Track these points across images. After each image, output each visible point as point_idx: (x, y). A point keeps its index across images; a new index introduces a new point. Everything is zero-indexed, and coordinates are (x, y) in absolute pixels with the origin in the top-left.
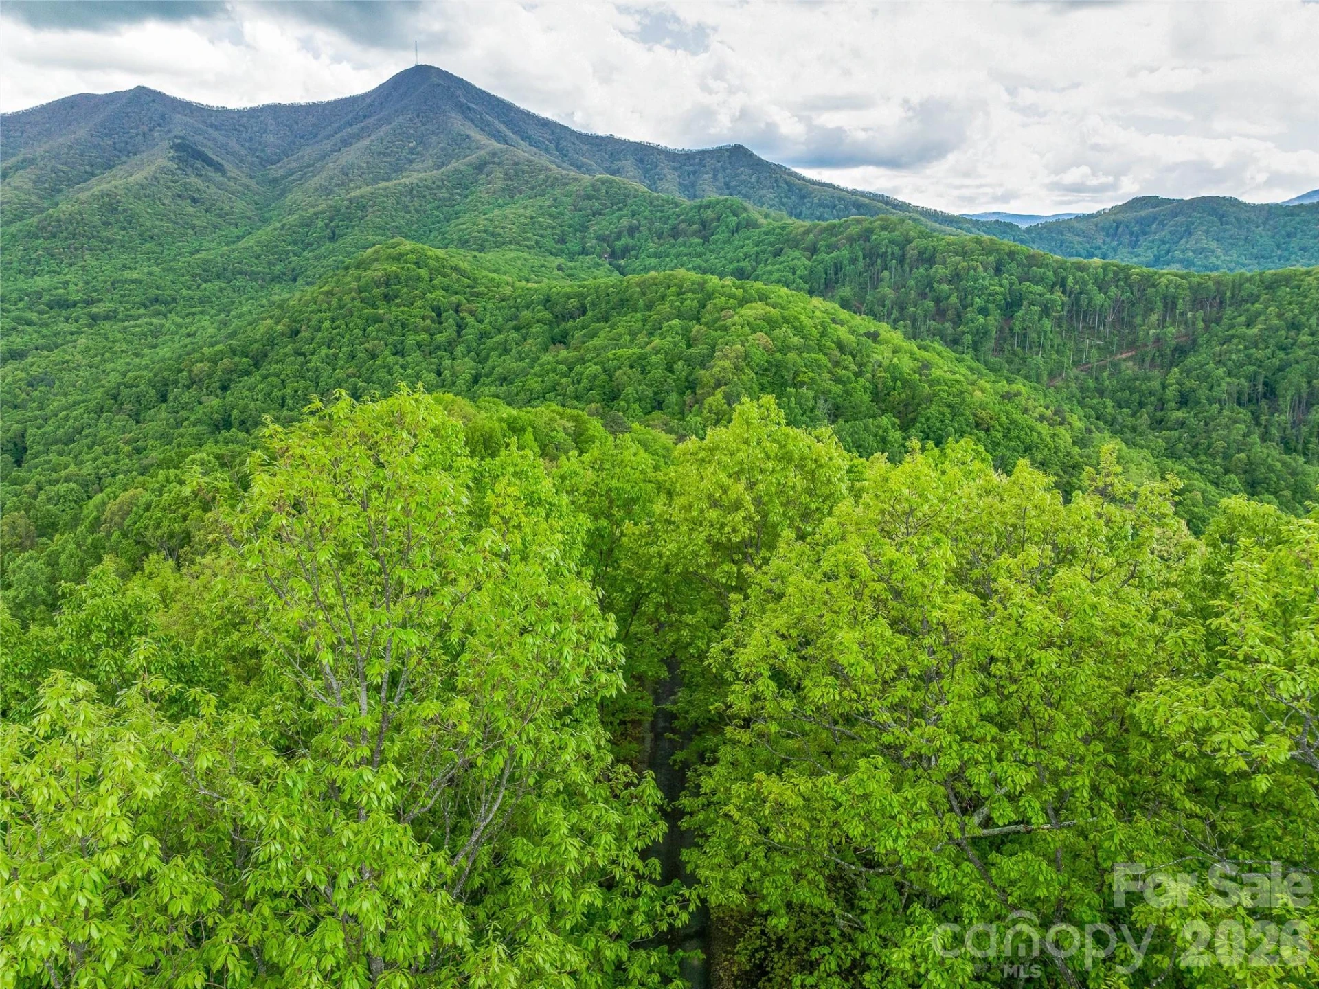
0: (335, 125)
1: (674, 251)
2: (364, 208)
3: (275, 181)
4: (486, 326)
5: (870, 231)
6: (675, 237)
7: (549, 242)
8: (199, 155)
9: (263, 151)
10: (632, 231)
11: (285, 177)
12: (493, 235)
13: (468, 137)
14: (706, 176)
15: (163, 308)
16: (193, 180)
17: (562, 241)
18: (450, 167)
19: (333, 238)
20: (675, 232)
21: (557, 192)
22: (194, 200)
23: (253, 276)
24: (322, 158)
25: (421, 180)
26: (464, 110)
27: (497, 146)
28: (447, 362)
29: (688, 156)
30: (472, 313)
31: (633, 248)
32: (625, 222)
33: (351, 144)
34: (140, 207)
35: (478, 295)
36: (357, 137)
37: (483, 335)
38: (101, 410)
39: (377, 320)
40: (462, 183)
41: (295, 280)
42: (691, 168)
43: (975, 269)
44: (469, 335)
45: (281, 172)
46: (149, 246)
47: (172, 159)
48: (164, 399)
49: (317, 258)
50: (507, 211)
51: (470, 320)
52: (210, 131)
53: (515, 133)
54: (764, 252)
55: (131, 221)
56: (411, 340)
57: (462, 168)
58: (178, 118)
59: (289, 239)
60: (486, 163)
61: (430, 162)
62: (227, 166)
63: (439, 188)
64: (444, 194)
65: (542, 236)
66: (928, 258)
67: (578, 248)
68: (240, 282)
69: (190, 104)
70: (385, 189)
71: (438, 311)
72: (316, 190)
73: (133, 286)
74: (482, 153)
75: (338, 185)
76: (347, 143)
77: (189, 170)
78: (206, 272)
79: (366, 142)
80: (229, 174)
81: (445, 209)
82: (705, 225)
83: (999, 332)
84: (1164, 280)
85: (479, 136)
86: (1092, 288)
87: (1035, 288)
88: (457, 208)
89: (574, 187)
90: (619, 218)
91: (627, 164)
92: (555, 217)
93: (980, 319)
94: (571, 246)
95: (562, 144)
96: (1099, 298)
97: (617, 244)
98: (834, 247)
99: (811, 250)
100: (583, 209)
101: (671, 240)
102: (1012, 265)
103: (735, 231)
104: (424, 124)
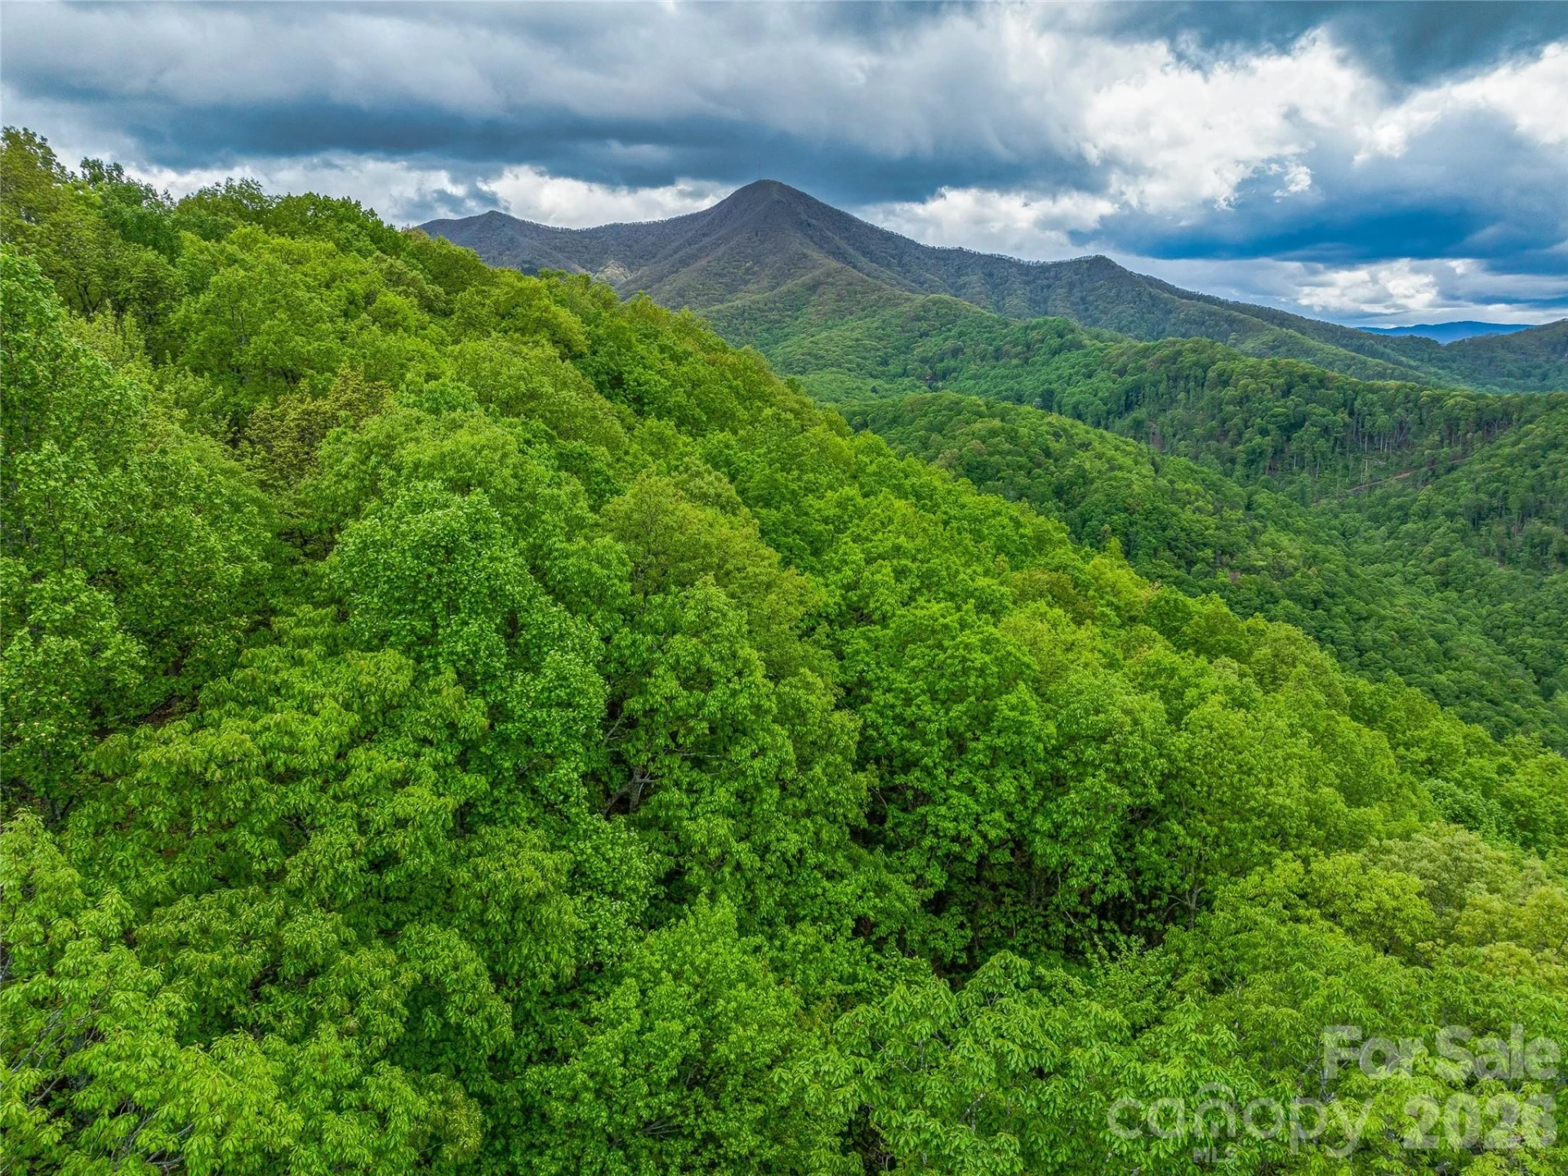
0: (675, 244)
1: (992, 373)
5: (1179, 353)
6: (997, 359)
7: (871, 364)
10: (956, 352)
12: (816, 357)
13: (805, 256)
14: (1060, 291)
18: (784, 289)
20: (998, 355)
21: (888, 313)
24: (660, 279)
25: (754, 302)
26: (804, 227)
27: (834, 264)
29: (1044, 269)
31: (954, 370)
32: (950, 344)
33: (688, 265)
36: (695, 257)
40: (794, 305)
42: (1045, 282)
43: (1263, 391)
50: (834, 332)
52: (554, 253)
53: (857, 249)
54: (1077, 373)
57: (796, 289)
58: (526, 241)
60: (819, 283)
61: (765, 283)
63: (771, 309)
64: (774, 316)
65: (864, 358)
66: (1224, 380)
67: (900, 370)
69: (537, 227)
70: (718, 311)
74: (817, 272)
76: (684, 263)
79: (704, 262)
81: (775, 331)
82: (1028, 346)
83: (1278, 452)
84: (1452, 402)
85: (816, 255)
86: (1379, 410)
87: (1320, 410)
88: (786, 330)
89: (905, 308)
90: (945, 340)
91: (974, 279)
92: (880, 339)
93: (1258, 439)
94: (892, 368)
95: (906, 259)
96: (1383, 419)
97: (940, 366)
98: (1142, 369)
99: (1122, 372)
100: (911, 331)
101: (993, 362)
102: (1301, 387)
103: (1056, 352)
104: (762, 243)
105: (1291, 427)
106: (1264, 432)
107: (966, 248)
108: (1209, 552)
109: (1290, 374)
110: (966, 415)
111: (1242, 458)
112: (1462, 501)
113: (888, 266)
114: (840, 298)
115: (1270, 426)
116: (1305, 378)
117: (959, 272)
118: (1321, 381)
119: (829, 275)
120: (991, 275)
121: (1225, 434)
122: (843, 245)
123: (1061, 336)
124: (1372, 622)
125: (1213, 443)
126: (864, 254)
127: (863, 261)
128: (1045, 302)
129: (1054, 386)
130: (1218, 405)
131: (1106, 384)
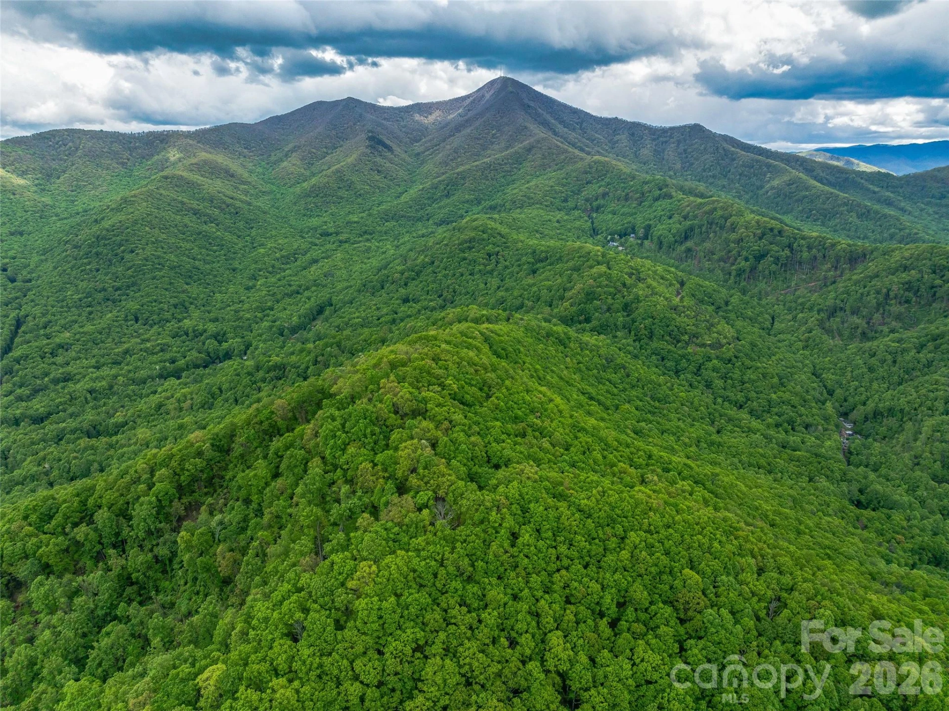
0: (452, 117)
2: (464, 178)
3: (418, 154)
4: (507, 263)
5: (715, 209)
6: (626, 201)
7: (557, 202)
8: (381, 143)
9: (411, 134)
10: (605, 195)
11: (424, 152)
12: (529, 198)
13: (526, 127)
14: (672, 145)
15: (369, 237)
16: (378, 159)
17: (565, 201)
18: (513, 150)
19: (448, 196)
20: (627, 198)
21: (570, 168)
22: (379, 171)
23: (409, 218)
24: (444, 140)
25: (496, 159)
26: (526, 108)
28: (489, 279)
29: (664, 131)
30: (503, 256)
31: (603, 206)
33: (460, 131)
34: (354, 178)
35: (507, 247)
36: (464, 126)
37: (506, 267)
38: (359, 291)
39: (465, 259)
40: (518, 160)
41: (428, 220)
42: (664, 139)
43: (750, 237)
44: (500, 267)
45: (422, 149)
46: (359, 200)
47: (367, 147)
48: (383, 288)
49: (440, 208)
50: (540, 181)
51: (502, 260)
53: (556, 119)
54: (664, 215)
55: (350, 186)
56: (477, 268)
57: (520, 150)
58: (369, 116)
59: (426, 196)
60: (533, 147)
61: (503, 145)
62: (395, 147)
63: (506, 164)
64: (507, 168)
65: (555, 198)
66: (733, 228)
67: (573, 206)
68: (402, 221)
70: (476, 166)
71: (489, 255)
72: (440, 163)
73: (355, 225)
74: (532, 139)
75: (452, 160)
76: (458, 130)
77: (376, 153)
78: (387, 217)
79: (468, 130)
80: (396, 153)
81: (507, 178)
82: (643, 194)
83: (753, 269)
84: (839, 247)
85: (533, 127)
86: (805, 249)
87: (776, 248)
88: (514, 177)
89: (579, 165)
90: (600, 187)
91: (623, 138)
92: (565, 186)
93: (743, 263)
94: (571, 204)
95: (584, 125)
96: (805, 255)
97: (595, 204)
98: (695, 217)
99: (685, 218)
100: (581, 180)
101: (623, 203)
102: (768, 236)
103: (656, 199)
104: (502, 117)
105: (760, 257)
106: (746, 259)
107: (620, 117)
108: (686, 337)
109: (765, 227)
110: (591, 262)
111: (734, 273)
112: (827, 304)
113: (574, 130)
114: (544, 157)
115: (750, 257)
116: (772, 230)
117: (615, 132)
118: (780, 232)
119: (538, 142)
120: (633, 134)
121: (729, 258)
122: (548, 117)
123: (660, 189)
124: (751, 370)
125: (722, 264)
126: (560, 123)
127: (560, 128)
128: (663, 152)
129: (651, 222)
130: (727, 242)
131: (676, 225)
